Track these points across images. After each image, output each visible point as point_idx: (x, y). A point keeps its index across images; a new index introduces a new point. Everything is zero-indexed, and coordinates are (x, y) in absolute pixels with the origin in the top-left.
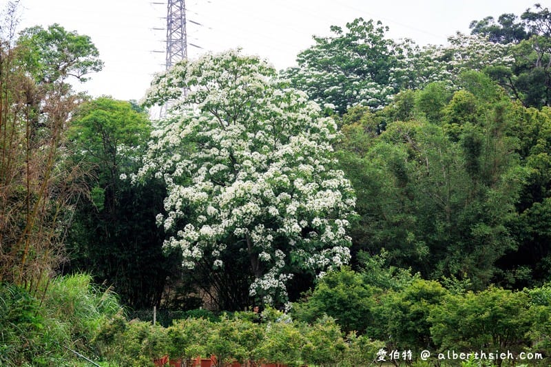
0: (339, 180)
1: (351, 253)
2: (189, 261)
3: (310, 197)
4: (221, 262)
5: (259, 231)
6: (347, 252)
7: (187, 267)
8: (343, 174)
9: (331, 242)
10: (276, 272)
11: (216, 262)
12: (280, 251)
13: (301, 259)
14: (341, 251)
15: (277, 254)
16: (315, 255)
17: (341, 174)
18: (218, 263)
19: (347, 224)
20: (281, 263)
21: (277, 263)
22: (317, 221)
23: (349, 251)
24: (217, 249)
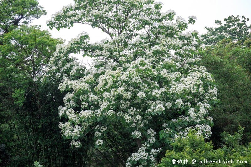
0: (201, 73)
1: (212, 130)
2: (76, 141)
3: (173, 83)
4: (102, 142)
5: (131, 113)
6: (209, 129)
7: (74, 146)
8: (205, 68)
9: (194, 121)
10: (147, 147)
11: (97, 142)
12: (151, 129)
13: (168, 135)
14: (203, 128)
15: (149, 132)
16: (181, 132)
17: (203, 69)
18: (99, 142)
19: (208, 107)
20: (152, 140)
21: (149, 139)
22: (179, 102)
23: (210, 128)
24: (99, 131)
